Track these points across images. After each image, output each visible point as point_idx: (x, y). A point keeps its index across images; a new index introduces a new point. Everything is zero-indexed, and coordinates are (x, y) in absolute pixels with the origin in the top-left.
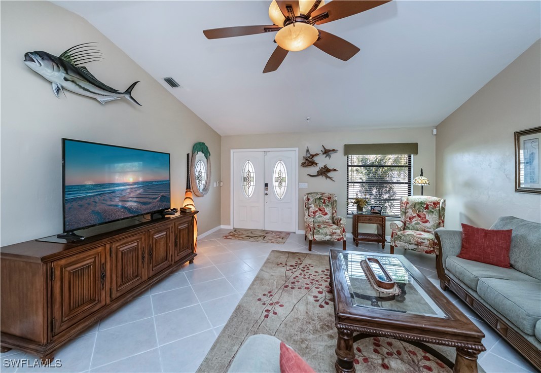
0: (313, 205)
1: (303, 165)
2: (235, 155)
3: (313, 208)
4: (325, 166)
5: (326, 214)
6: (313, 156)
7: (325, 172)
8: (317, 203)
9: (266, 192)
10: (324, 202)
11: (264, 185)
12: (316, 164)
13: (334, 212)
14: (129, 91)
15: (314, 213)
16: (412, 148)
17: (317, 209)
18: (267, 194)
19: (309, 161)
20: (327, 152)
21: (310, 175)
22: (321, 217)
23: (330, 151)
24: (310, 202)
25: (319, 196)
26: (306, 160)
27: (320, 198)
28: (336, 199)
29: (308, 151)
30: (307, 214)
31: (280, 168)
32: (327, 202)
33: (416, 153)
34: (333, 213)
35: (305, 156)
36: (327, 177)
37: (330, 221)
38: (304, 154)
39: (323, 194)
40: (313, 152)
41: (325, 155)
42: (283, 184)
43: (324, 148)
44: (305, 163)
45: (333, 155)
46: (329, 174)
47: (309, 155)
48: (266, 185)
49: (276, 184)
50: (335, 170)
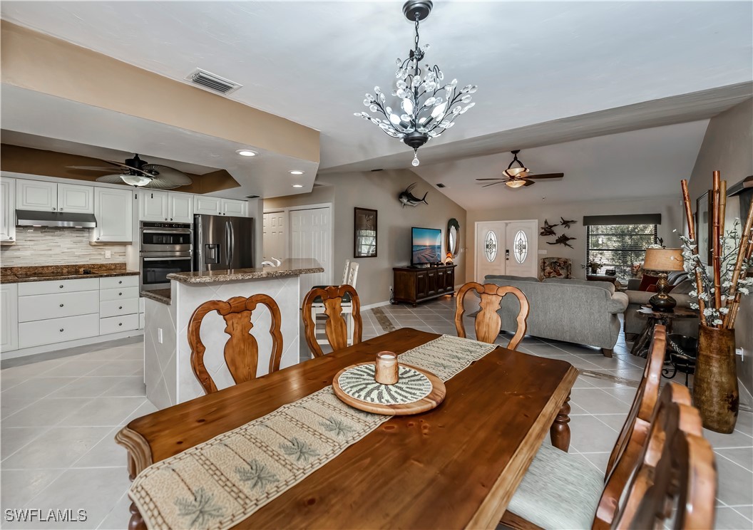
0: (548, 268)
2: (479, 226)
3: (548, 269)
6: (551, 227)
7: (563, 240)
8: (553, 266)
9: (507, 257)
10: (559, 266)
11: (505, 251)
13: (569, 273)
14: (424, 199)
15: (549, 273)
16: (656, 219)
17: (552, 271)
18: (508, 259)
19: (547, 230)
20: (566, 223)
23: (568, 222)
24: (546, 265)
25: (555, 261)
28: (570, 262)
29: (546, 222)
30: (542, 275)
31: (520, 238)
32: (562, 265)
33: (660, 224)
34: (568, 275)
36: (566, 244)
39: (559, 259)
40: (551, 223)
41: (564, 226)
42: (524, 250)
43: (563, 220)
45: (572, 225)
46: (567, 242)
47: (547, 226)
48: (507, 251)
49: (517, 250)
50: (574, 239)
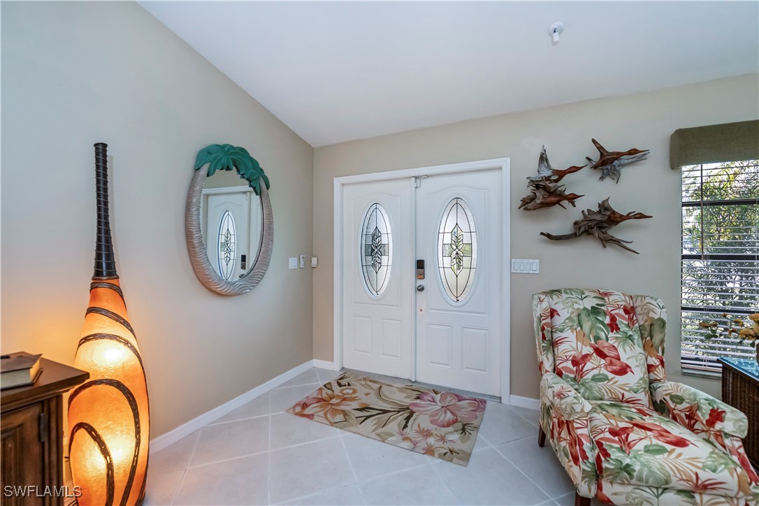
0: (570, 335)
1: (527, 204)
2: (346, 191)
3: (571, 344)
4: (604, 207)
5: (623, 370)
6: (561, 174)
7: (600, 224)
8: (587, 325)
9: (420, 282)
10: (613, 326)
11: (413, 265)
12: (572, 198)
13: (653, 361)
15: (575, 363)
17: (587, 350)
18: (421, 289)
20: (607, 163)
21: (549, 236)
22: (605, 378)
23: (618, 155)
24: (558, 321)
25: (590, 303)
26: (538, 187)
27: (595, 311)
28: (662, 315)
29: (543, 158)
30: (548, 365)
31: (456, 221)
32: (622, 322)
34: (650, 368)
35: (534, 175)
36: (607, 241)
37: (643, 398)
38: (532, 170)
39: (603, 295)
40: (558, 163)
43: (600, 148)
44: (532, 199)
45: (630, 174)
46: (615, 232)
47: (547, 173)
48: (420, 264)
49: (447, 261)
50: (641, 216)
